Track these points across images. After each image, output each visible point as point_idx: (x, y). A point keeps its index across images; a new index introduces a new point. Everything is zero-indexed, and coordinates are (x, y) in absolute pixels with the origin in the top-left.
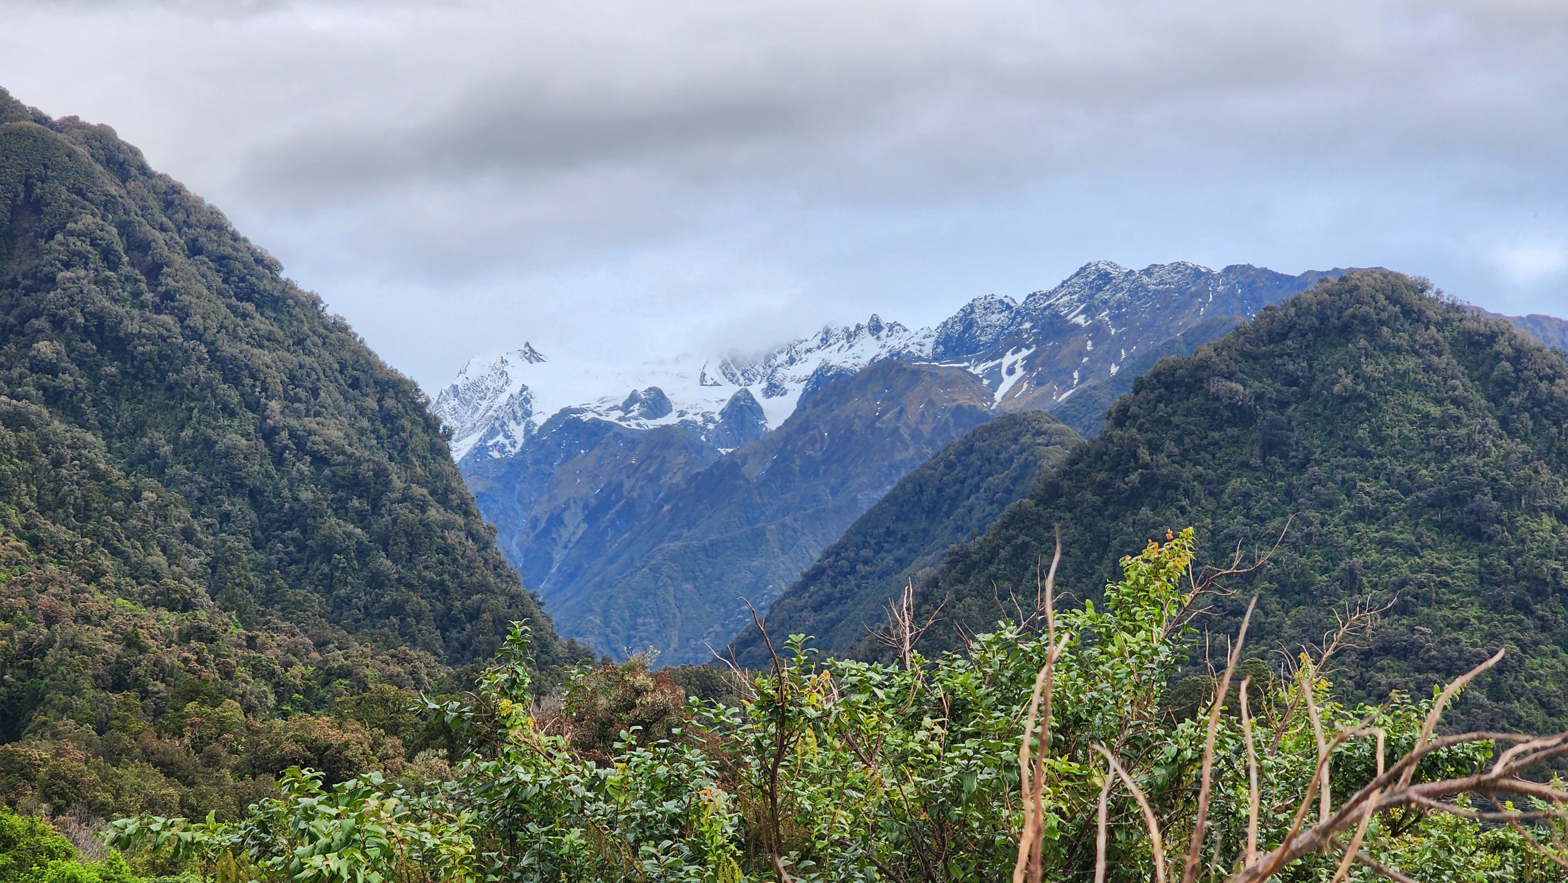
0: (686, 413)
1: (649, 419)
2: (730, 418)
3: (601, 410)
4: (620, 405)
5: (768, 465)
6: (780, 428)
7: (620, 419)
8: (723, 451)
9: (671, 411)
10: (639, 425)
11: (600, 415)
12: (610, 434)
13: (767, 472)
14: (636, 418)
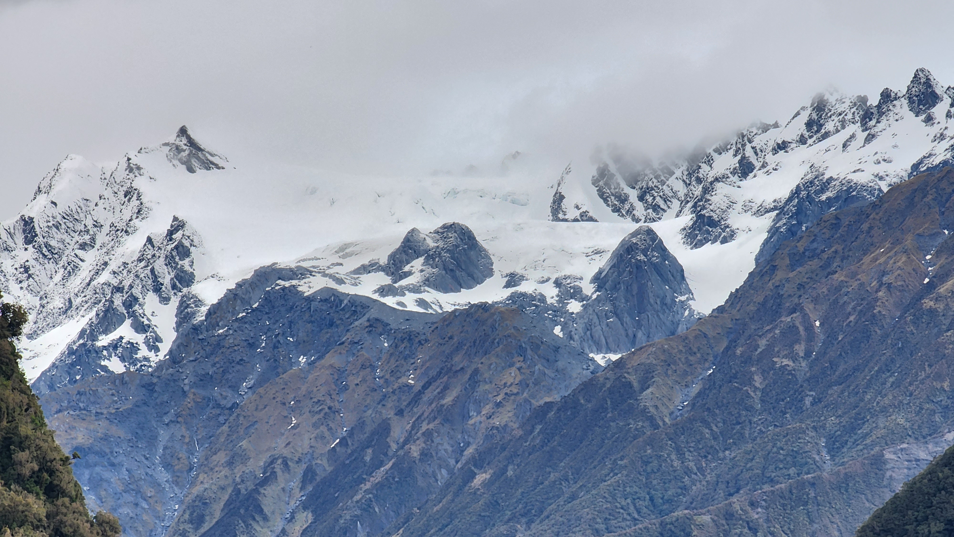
0: (522, 278)
1: (446, 289)
2: (615, 288)
3: (341, 271)
4: (383, 261)
5: (695, 389)
6: (720, 310)
7: (383, 291)
8: (600, 359)
9: (490, 273)
10: (422, 303)
11: (340, 281)
12: (363, 321)
13: (693, 405)
14: (415, 289)
